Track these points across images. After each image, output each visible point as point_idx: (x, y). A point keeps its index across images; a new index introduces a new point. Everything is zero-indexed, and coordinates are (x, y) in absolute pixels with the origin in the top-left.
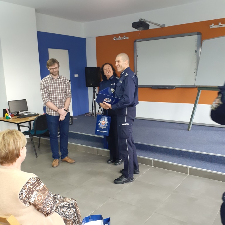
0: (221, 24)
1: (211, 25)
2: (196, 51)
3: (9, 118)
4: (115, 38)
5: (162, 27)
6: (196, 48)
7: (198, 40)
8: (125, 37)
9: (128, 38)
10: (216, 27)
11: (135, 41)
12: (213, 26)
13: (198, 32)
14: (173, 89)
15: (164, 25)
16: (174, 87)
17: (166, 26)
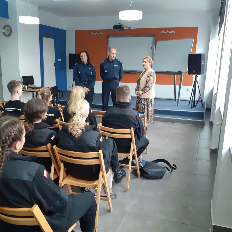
0: (168, 31)
1: (162, 31)
2: (152, 48)
4: (92, 32)
5: (129, 29)
6: (152, 46)
7: (153, 40)
8: (100, 33)
9: (102, 34)
10: (165, 32)
11: (108, 37)
12: (163, 32)
13: (153, 35)
15: (131, 27)
16: (136, 72)
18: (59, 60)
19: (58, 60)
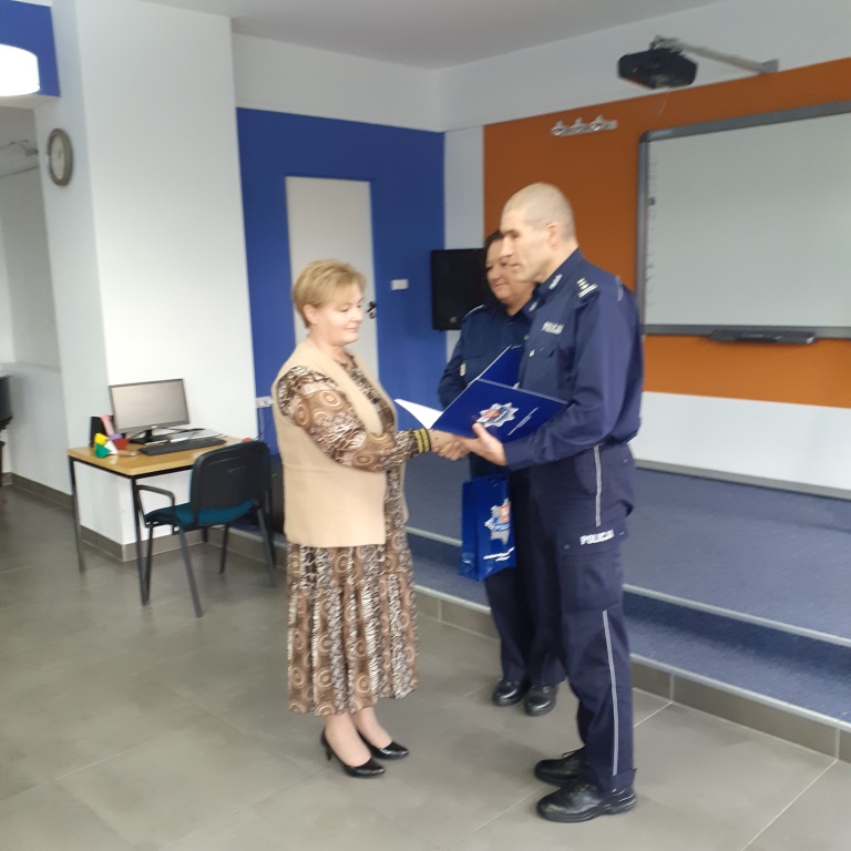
3: (108, 454)
4: (559, 125)
5: (763, 74)
8: (599, 120)
9: (613, 125)
11: (644, 139)
14: (804, 344)
15: (774, 63)
16: (810, 335)
17: (782, 68)
18: (399, 284)
19: (389, 285)
